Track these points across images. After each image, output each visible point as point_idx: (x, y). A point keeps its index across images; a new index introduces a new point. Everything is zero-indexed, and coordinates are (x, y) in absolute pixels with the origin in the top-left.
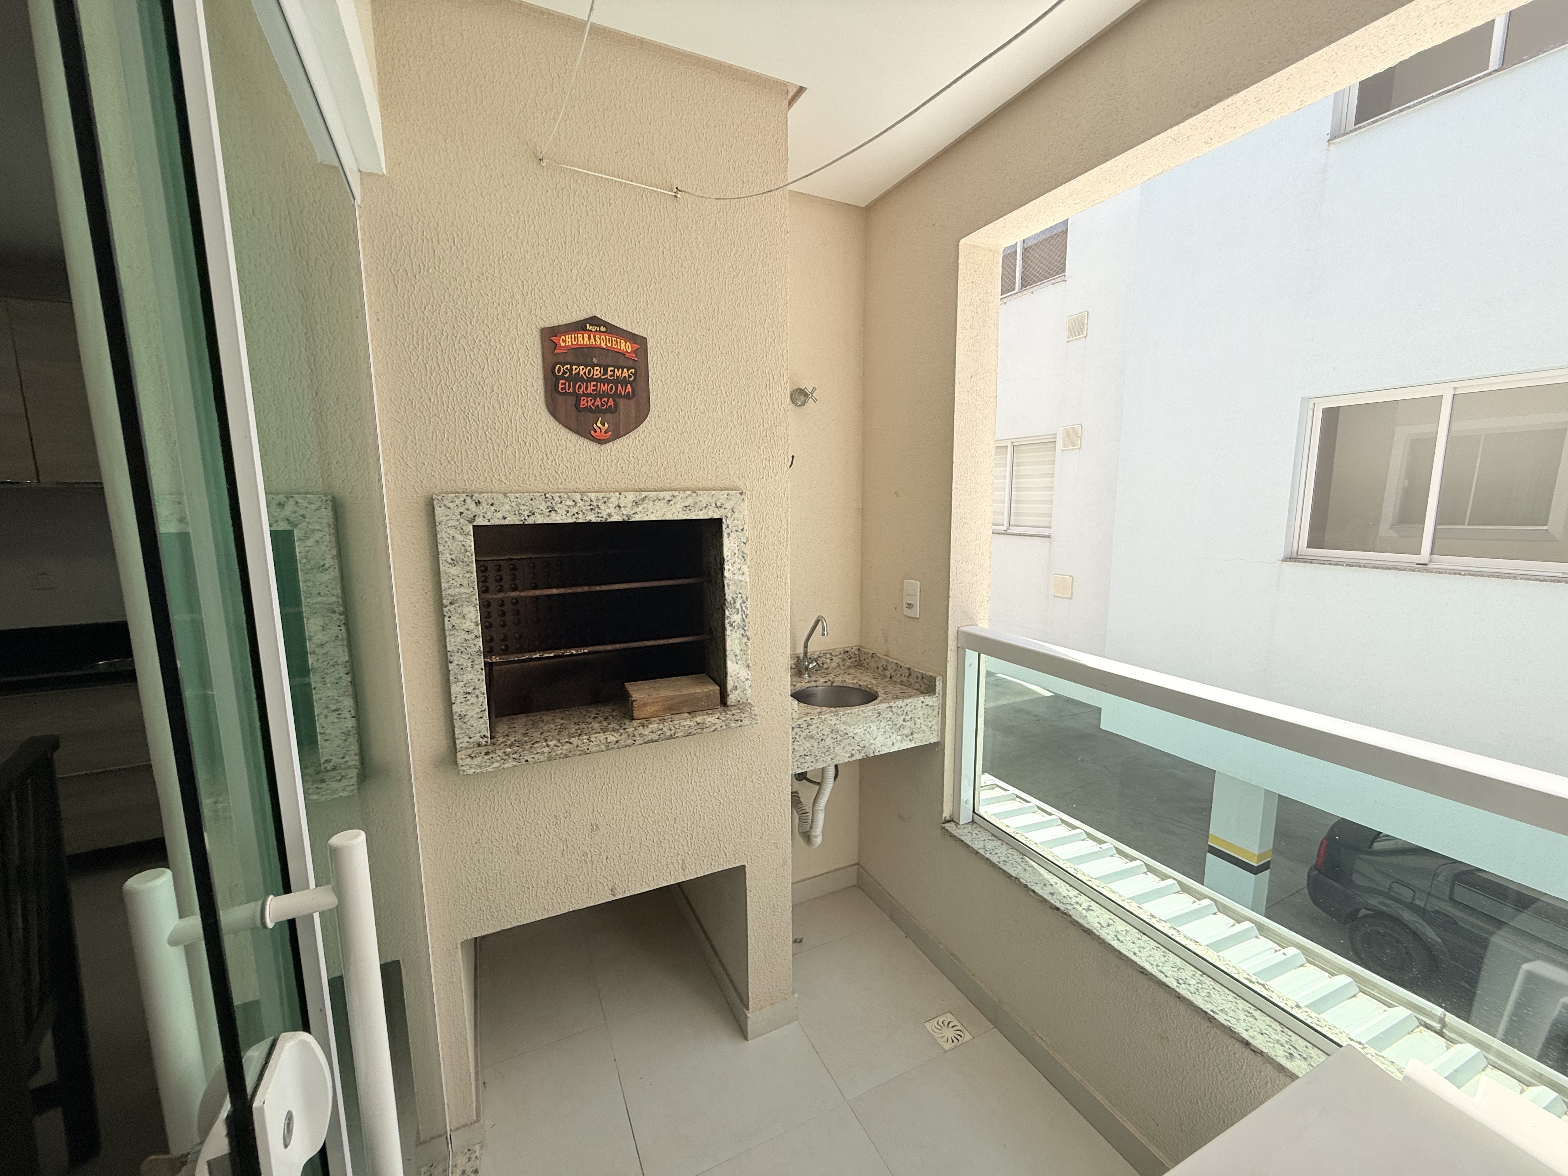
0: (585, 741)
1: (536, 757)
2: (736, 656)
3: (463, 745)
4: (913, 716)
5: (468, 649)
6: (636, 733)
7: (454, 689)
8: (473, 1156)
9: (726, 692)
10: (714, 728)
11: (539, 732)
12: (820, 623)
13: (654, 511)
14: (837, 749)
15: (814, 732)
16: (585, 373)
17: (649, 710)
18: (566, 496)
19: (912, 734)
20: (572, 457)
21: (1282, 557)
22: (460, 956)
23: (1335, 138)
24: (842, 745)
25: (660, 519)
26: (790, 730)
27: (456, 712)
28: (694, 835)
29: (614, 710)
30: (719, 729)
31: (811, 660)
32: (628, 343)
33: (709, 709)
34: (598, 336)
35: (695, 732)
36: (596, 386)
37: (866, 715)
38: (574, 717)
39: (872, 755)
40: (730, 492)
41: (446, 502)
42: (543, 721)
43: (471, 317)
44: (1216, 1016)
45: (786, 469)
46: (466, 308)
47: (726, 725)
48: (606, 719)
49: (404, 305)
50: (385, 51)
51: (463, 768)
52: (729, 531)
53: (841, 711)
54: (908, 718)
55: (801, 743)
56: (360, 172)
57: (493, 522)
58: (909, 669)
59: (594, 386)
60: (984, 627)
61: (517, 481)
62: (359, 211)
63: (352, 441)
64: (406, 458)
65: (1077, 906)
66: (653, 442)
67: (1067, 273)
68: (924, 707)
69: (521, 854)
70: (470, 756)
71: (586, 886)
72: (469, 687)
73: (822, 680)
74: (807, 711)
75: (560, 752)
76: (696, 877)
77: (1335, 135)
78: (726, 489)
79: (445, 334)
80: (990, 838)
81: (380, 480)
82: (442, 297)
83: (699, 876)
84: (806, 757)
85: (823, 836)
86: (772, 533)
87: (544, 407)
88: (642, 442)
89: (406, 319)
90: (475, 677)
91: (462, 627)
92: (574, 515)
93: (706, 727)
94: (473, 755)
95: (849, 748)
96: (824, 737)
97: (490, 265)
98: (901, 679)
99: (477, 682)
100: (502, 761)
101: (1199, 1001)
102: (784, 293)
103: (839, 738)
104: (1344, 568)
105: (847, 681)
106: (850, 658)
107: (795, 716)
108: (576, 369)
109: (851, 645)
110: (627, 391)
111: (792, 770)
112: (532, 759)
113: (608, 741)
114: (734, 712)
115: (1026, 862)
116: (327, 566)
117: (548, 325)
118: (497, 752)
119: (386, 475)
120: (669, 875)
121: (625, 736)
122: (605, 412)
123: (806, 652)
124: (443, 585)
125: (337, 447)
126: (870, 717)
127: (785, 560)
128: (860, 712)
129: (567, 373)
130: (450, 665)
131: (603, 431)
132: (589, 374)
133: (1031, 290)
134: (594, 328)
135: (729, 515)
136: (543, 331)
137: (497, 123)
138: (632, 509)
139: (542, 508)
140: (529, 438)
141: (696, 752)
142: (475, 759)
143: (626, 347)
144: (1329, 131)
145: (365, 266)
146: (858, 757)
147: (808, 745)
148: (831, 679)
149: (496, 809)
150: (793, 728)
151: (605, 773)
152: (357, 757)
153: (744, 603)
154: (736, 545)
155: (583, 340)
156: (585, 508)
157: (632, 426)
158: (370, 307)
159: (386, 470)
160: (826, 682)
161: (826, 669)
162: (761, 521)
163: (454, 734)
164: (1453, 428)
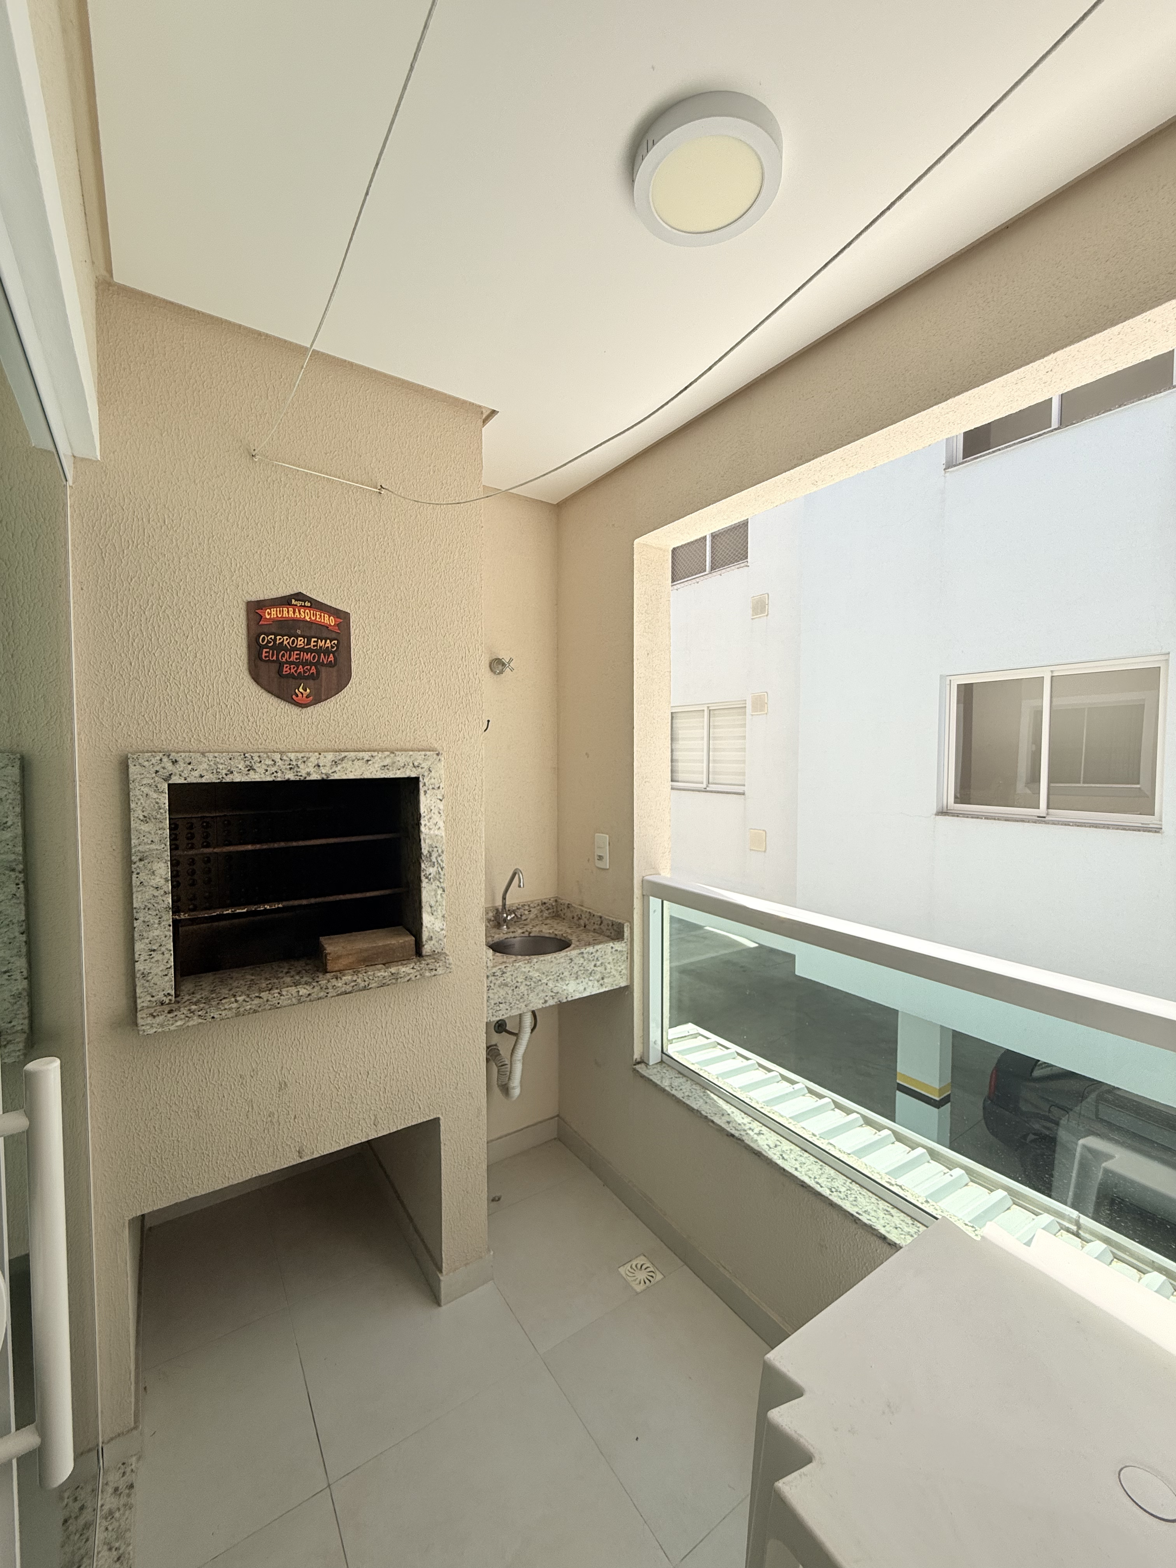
0: (276, 995)
1: (224, 1013)
2: (431, 907)
3: (145, 1004)
4: (603, 961)
5: (156, 905)
6: (329, 985)
7: (139, 946)
8: (128, 1470)
9: (422, 942)
10: (408, 978)
11: (228, 988)
12: (517, 876)
13: (353, 770)
14: (531, 995)
15: (509, 980)
16: (288, 643)
17: (344, 962)
18: (265, 755)
19: (603, 979)
20: (273, 719)
21: (935, 812)
22: (127, 1234)
23: (948, 468)
24: (536, 991)
25: (359, 777)
26: (485, 979)
27: (139, 970)
28: (388, 1088)
29: (307, 964)
30: (413, 978)
31: (510, 912)
32: (331, 617)
33: (403, 960)
34: (302, 610)
35: (390, 982)
36: (299, 654)
37: (558, 961)
38: (265, 973)
39: (565, 1001)
40: (428, 753)
41: (141, 761)
42: (232, 978)
43: (178, 589)
44: (860, 1217)
45: (480, 733)
46: (174, 581)
47: (421, 975)
48: (299, 973)
49: (110, 576)
50: (107, 356)
51: (143, 1028)
52: (426, 788)
53: (535, 959)
54: (598, 963)
55: (495, 991)
56: (74, 457)
57: (189, 780)
58: (601, 917)
59: (297, 654)
60: (666, 876)
61: (216, 741)
62: (70, 490)
63: (45, 701)
64: (102, 719)
65: (750, 1132)
66: (353, 706)
67: (749, 559)
68: (614, 952)
69: (202, 1118)
70: (152, 1015)
71: (271, 1149)
72: (154, 944)
73: (520, 931)
74: (502, 960)
75: (249, 1007)
76: (388, 1132)
77: (950, 465)
78: (423, 750)
79: (150, 604)
80: (676, 1076)
81: (73, 739)
82: (149, 571)
83: (392, 1131)
84: (501, 1005)
85: (521, 1086)
86: (467, 790)
87: (246, 673)
88: (342, 706)
89: (111, 589)
90: (161, 933)
91: (151, 884)
92: (273, 773)
93: (401, 978)
94: (154, 1014)
95: (542, 995)
96: (518, 984)
97: (200, 544)
98: (594, 927)
99: (164, 939)
100: (187, 1019)
101: (847, 1206)
102: (479, 578)
103: (533, 984)
104: (984, 821)
105: (544, 931)
106: (548, 909)
107: (490, 964)
108: (280, 639)
109: (548, 897)
110: (329, 660)
111: (487, 1018)
112: (219, 1016)
113: (301, 993)
114: (429, 961)
115: (708, 1095)
116: (9, 824)
117: (254, 599)
118: (182, 1009)
119: (79, 734)
120: (360, 1131)
121: (317, 989)
122: (307, 678)
123: (504, 905)
124: (133, 842)
125: (29, 707)
126: (563, 963)
127: (480, 815)
128: (553, 959)
129: (271, 642)
130: (135, 922)
131: (305, 696)
132: (293, 644)
133: (719, 573)
134: (299, 603)
135: (426, 774)
136: (249, 604)
137: (213, 422)
138: (331, 768)
139: (240, 767)
140: (231, 701)
141: (390, 1003)
142: (157, 1018)
143: (329, 620)
144: (944, 462)
145: (72, 540)
146: (551, 1002)
147: (502, 992)
148: (529, 930)
149: (177, 1071)
150: (488, 977)
151: (296, 1028)
152: (26, 1022)
153: (440, 856)
154: (432, 802)
155: (287, 613)
156: (284, 767)
157: (333, 693)
158: (75, 577)
159: (79, 729)
160: (523, 933)
161: (525, 920)
162: (457, 780)
163: (135, 992)
164: (1054, 703)
